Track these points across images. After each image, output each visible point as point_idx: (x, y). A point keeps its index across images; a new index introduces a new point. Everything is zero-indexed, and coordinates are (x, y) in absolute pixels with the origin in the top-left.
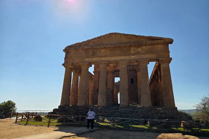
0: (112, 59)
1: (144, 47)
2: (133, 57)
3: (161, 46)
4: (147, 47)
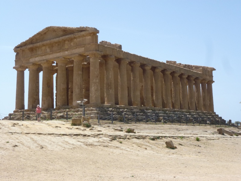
0: (51, 57)
1: (76, 40)
2: (66, 52)
3: (89, 37)
4: (78, 40)
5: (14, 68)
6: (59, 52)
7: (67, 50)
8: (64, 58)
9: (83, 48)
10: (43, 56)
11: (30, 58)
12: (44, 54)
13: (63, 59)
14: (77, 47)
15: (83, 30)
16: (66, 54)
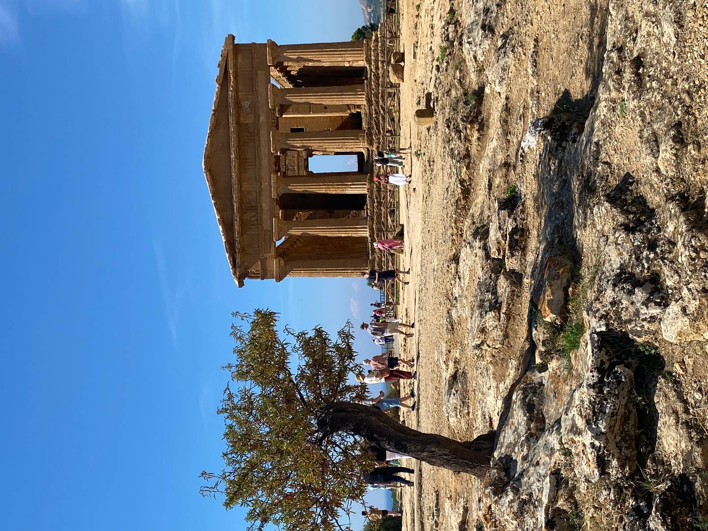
6: (260, 140)
7: (257, 117)
9: (259, 72)
10: (261, 186)
12: (259, 184)
14: (254, 90)
15: (225, 64)
16: (265, 120)
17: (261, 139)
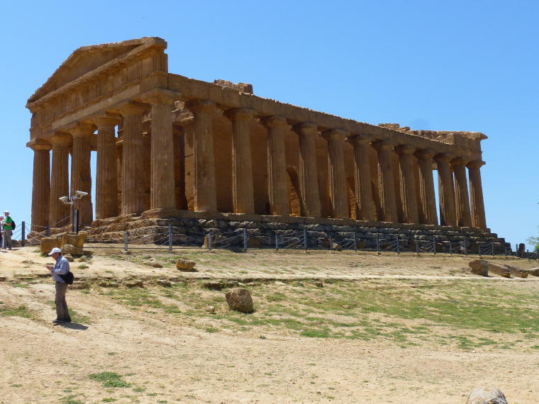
1: (125, 70)
2: (110, 100)
3: (148, 60)
4: (130, 69)
5: (28, 145)
6: (97, 102)
7: (111, 95)
8: (107, 113)
9: (139, 87)
10: (73, 113)
11: (52, 122)
12: (74, 110)
13: (105, 116)
14: (127, 85)
15: (135, 43)
16: (109, 104)
17: (98, 104)
